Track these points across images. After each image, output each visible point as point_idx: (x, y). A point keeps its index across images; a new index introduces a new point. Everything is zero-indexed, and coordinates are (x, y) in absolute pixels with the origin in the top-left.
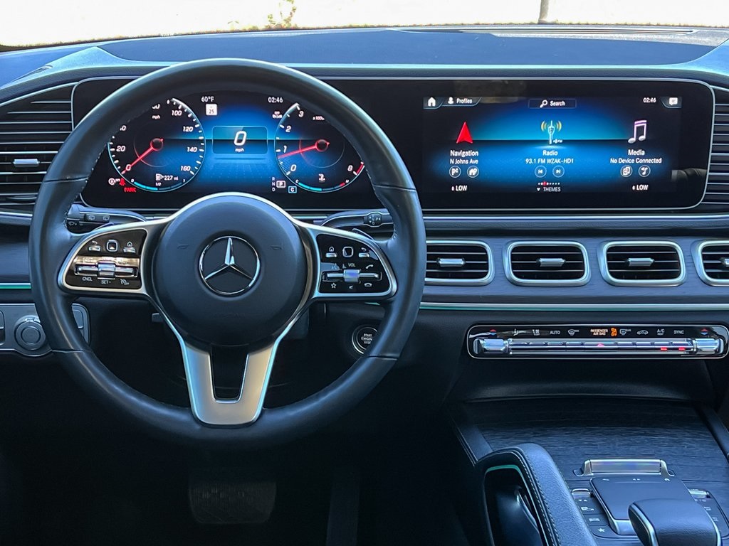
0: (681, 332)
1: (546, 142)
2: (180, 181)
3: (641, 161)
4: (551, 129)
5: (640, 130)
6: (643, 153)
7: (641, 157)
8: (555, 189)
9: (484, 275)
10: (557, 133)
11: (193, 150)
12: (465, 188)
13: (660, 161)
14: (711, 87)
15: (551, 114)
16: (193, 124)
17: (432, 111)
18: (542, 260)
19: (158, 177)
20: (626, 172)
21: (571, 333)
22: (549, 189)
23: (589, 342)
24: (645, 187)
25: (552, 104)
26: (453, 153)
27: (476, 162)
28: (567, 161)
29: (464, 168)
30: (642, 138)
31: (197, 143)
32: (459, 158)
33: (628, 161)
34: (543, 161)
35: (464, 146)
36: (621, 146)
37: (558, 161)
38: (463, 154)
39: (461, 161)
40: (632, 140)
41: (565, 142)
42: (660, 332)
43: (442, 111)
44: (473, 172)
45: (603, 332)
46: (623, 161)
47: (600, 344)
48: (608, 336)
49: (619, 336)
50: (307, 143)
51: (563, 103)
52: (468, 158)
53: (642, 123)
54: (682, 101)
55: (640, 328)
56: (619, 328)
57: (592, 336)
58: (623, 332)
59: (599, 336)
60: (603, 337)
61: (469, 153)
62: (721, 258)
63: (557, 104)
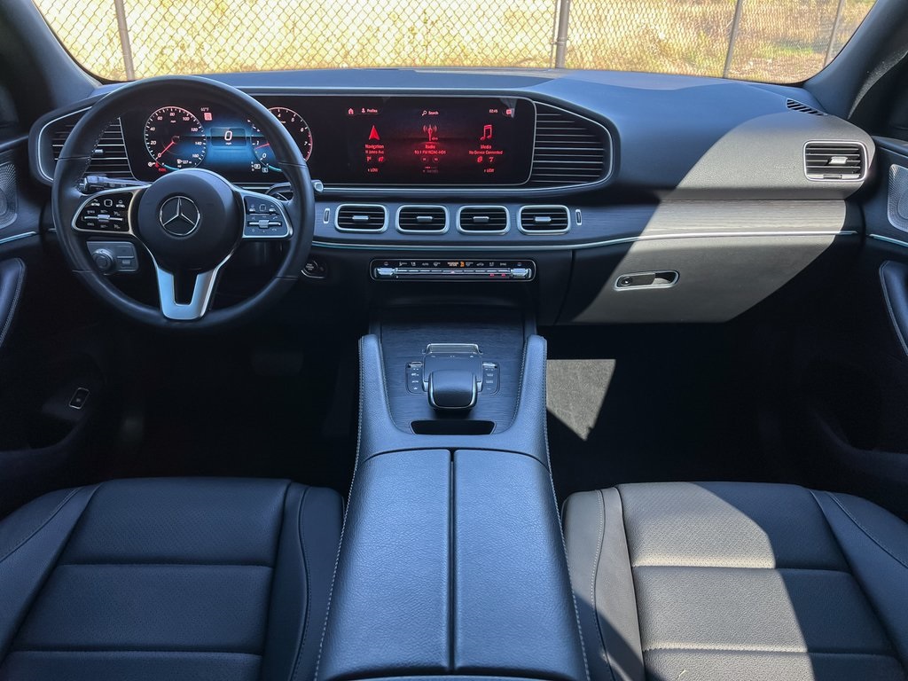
0: (505, 264)
1: (427, 139)
2: (193, 164)
3: (489, 153)
4: (430, 131)
5: (488, 131)
6: (490, 147)
7: (489, 150)
8: (435, 171)
9: (381, 226)
10: (434, 134)
11: (199, 143)
12: (376, 170)
13: (501, 153)
14: (534, 102)
15: (429, 120)
16: (197, 126)
17: (352, 117)
18: (418, 217)
19: (179, 161)
20: (480, 160)
21: (435, 265)
22: (430, 171)
23: (446, 271)
24: (492, 170)
25: (430, 113)
26: (367, 146)
27: (383, 152)
28: (441, 152)
29: (375, 157)
30: (489, 137)
31: (201, 139)
32: (372, 149)
33: (481, 152)
34: (426, 152)
35: (374, 142)
36: (475, 142)
37: (435, 152)
38: (373, 147)
39: (371, 152)
40: (483, 138)
41: (439, 140)
42: (492, 264)
44: (381, 159)
45: (456, 264)
46: (476, 152)
47: (453, 272)
48: (459, 266)
49: (465, 267)
51: (437, 113)
52: (377, 149)
53: (489, 127)
54: (516, 112)
55: (479, 262)
56: (465, 262)
57: (448, 267)
58: (468, 264)
59: (453, 267)
60: (455, 267)
61: (378, 146)
62: (533, 216)
63: (433, 113)
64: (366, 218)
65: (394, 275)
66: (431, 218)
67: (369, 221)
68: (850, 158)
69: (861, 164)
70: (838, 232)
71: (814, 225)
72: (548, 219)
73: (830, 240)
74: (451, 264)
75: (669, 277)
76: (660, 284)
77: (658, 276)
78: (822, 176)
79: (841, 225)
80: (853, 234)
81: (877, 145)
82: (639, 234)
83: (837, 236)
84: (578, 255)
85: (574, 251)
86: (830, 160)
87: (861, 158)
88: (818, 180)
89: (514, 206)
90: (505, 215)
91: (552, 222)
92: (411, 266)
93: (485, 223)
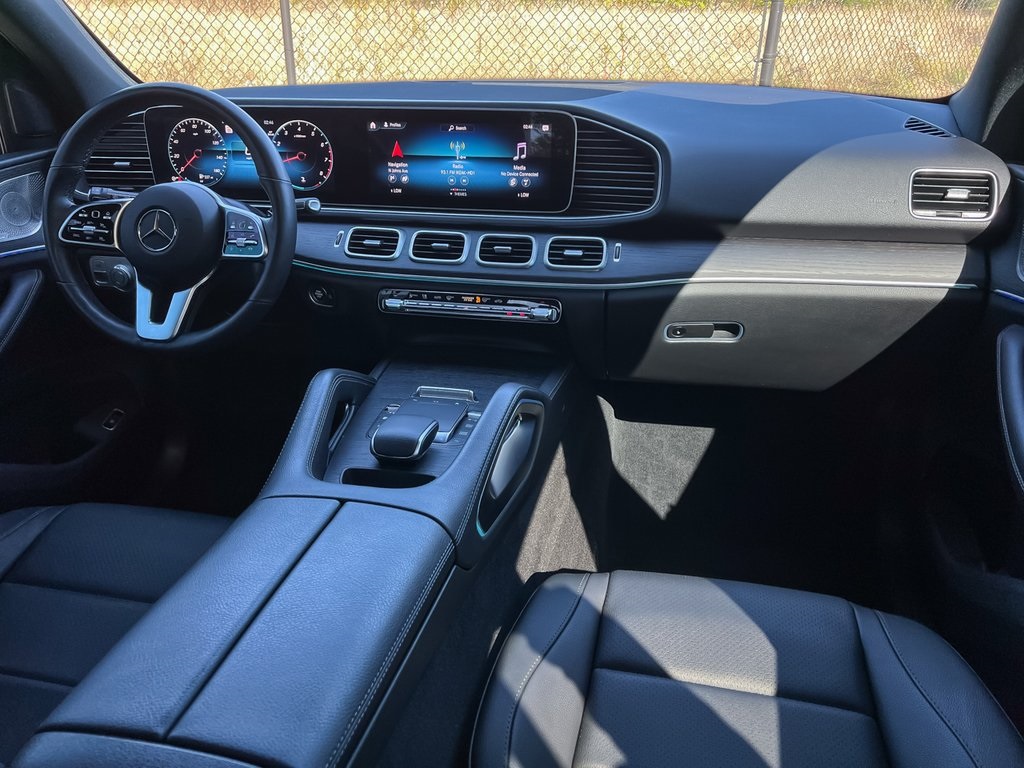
1: (454, 158)
2: (215, 179)
3: (524, 175)
4: (458, 148)
5: (522, 150)
6: (525, 168)
7: (523, 171)
8: (463, 194)
9: (393, 253)
10: (462, 152)
11: (220, 157)
12: (400, 191)
13: (537, 175)
14: (574, 117)
15: (457, 136)
16: (218, 139)
17: (374, 132)
18: (434, 244)
19: (201, 176)
20: (513, 183)
21: (449, 298)
22: (458, 194)
23: (460, 306)
24: (527, 195)
25: (457, 128)
26: (390, 164)
27: (407, 171)
28: (470, 173)
29: (399, 176)
30: (524, 156)
31: (222, 153)
32: (395, 168)
33: (514, 174)
34: (453, 173)
35: (397, 159)
36: (508, 162)
37: (463, 173)
38: (397, 165)
39: (394, 171)
40: (516, 158)
41: (467, 158)
43: (381, 132)
44: (405, 179)
45: (471, 299)
46: (510, 174)
47: (466, 308)
48: (474, 302)
49: (482, 303)
50: (291, 155)
51: (465, 128)
52: (400, 168)
53: (523, 145)
54: (553, 129)
55: (497, 298)
56: (481, 297)
57: (462, 301)
58: (485, 300)
59: (467, 302)
60: (470, 302)
61: (401, 165)
62: (563, 249)
63: (461, 128)
64: (378, 243)
65: (402, 308)
66: (447, 245)
67: (381, 246)
68: (973, 191)
69: (990, 200)
70: (952, 285)
71: (922, 275)
72: (580, 253)
73: (941, 295)
74: (466, 299)
75: (733, 329)
76: (722, 338)
77: (718, 327)
78: (932, 213)
79: (957, 276)
80: (972, 288)
81: (1014, 176)
82: (690, 274)
83: (951, 290)
84: (612, 297)
85: (608, 292)
86: (946, 193)
87: (990, 192)
88: (928, 217)
89: (543, 236)
90: (531, 246)
91: (584, 256)
92: (422, 299)
93: (507, 254)
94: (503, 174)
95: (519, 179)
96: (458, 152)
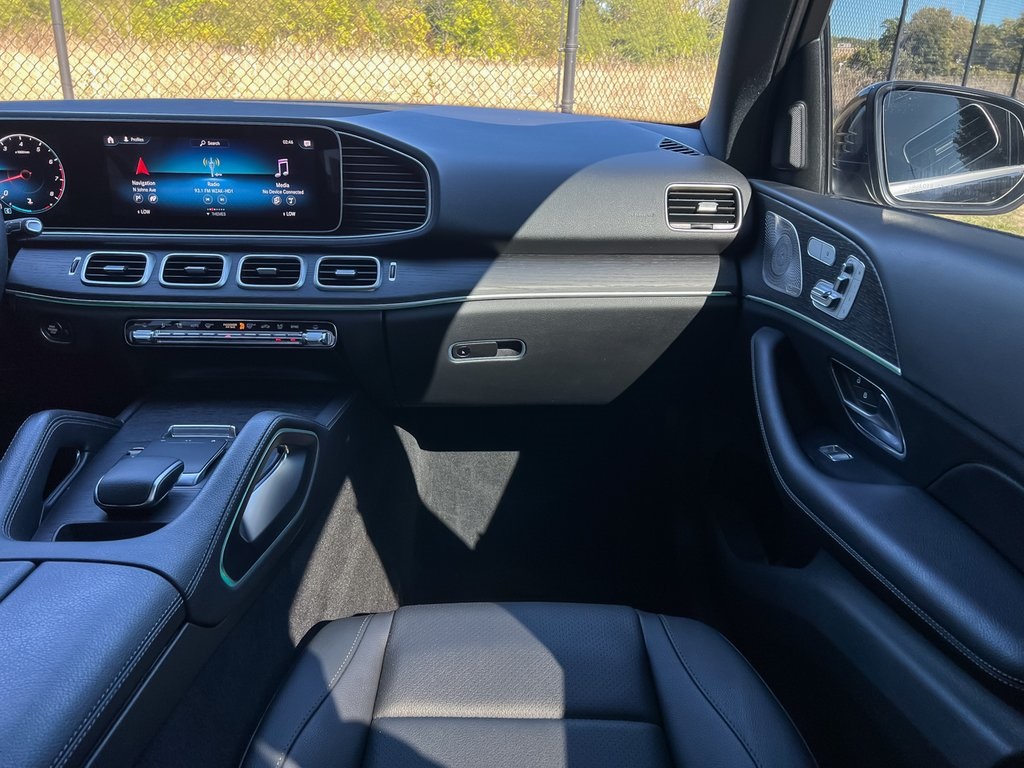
0: (296, 327)
1: (209, 175)
3: (288, 192)
4: (212, 165)
5: (283, 166)
6: (288, 186)
7: (287, 189)
8: (221, 214)
9: (140, 278)
10: (217, 169)
12: (148, 212)
13: (302, 192)
14: (336, 132)
15: (209, 152)
17: (112, 148)
18: (187, 268)
20: (277, 201)
21: (208, 326)
22: (216, 214)
23: (221, 334)
24: (294, 214)
25: (210, 143)
26: (134, 183)
27: (154, 190)
28: (228, 191)
29: (145, 195)
30: (286, 173)
32: (140, 186)
33: (277, 192)
34: (209, 191)
35: (143, 177)
36: (270, 180)
37: (221, 191)
38: (143, 184)
39: (140, 190)
40: (278, 175)
41: (224, 176)
42: (280, 327)
43: (120, 148)
44: (153, 199)
45: (234, 326)
46: (273, 192)
47: (228, 336)
48: (237, 329)
49: (246, 329)
50: (13, 173)
51: (218, 143)
52: (146, 187)
53: (285, 161)
54: (314, 144)
55: (264, 323)
56: (245, 323)
57: (224, 329)
58: (249, 326)
59: (229, 329)
60: (232, 329)
61: (147, 183)
62: (335, 269)
63: (214, 144)
64: (122, 268)
65: (153, 340)
66: (203, 268)
67: (125, 272)
68: (720, 205)
69: (736, 212)
70: (709, 293)
71: (683, 285)
72: (352, 272)
73: (701, 303)
74: (227, 326)
75: (516, 346)
76: (506, 356)
77: (502, 345)
78: (688, 225)
79: (713, 285)
80: (728, 296)
81: (755, 191)
82: (468, 292)
83: (709, 297)
84: (389, 317)
85: (385, 312)
86: (697, 207)
87: (735, 205)
88: (683, 230)
89: (311, 257)
90: (299, 266)
91: (357, 276)
92: (177, 328)
93: (273, 275)
94: (265, 192)
95: (283, 197)
96: (212, 169)
